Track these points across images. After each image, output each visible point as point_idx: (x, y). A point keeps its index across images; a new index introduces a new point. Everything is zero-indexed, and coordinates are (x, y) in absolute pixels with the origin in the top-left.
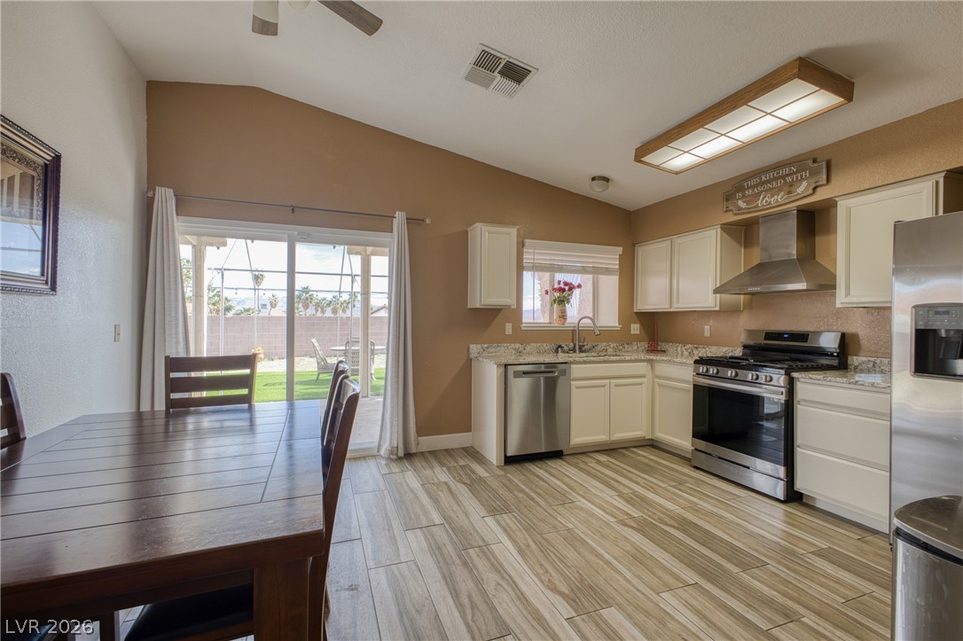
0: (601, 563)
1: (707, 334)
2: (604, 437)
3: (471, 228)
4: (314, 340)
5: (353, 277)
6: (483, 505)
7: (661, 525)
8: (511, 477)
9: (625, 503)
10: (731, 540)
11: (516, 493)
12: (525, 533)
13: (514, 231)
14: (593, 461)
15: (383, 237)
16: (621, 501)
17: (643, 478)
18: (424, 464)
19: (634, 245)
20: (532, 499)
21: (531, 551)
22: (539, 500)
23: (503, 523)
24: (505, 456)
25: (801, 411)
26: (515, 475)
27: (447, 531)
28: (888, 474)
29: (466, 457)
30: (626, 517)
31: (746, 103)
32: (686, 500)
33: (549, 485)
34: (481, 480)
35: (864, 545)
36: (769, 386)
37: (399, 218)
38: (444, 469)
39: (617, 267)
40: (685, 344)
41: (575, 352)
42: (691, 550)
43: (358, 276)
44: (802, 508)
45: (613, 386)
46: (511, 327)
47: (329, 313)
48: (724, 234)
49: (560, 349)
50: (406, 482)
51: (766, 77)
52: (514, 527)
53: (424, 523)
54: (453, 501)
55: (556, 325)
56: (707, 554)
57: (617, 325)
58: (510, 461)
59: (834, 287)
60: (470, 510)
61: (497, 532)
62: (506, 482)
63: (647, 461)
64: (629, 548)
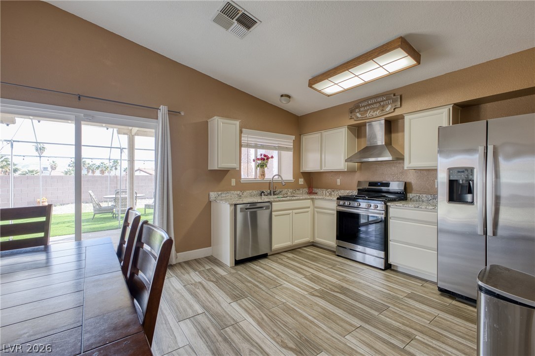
0: (308, 323)
1: (339, 183)
2: (289, 243)
3: (210, 120)
4: (90, 192)
5: (122, 149)
6: (228, 295)
7: (332, 293)
8: (241, 273)
9: (310, 282)
10: (368, 296)
11: (247, 283)
12: (258, 310)
13: (238, 123)
14: (285, 258)
15: (152, 122)
16: (306, 280)
17: (315, 265)
18: (183, 271)
19: (300, 135)
20: (257, 286)
21: (265, 322)
22: (261, 286)
23: (243, 305)
24: (235, 260)
25: (392, 223)
26: (242, 271)
27: (208, 318)
28: (436, 252)
29: (209, 263)
30: (313, 290)
31: (372, 59)
32: (340, 275)
33: (265, 276)
34: (223, 278)
35: (424, 288)
36: (369, 209)
37: (163, 110)
38: (197, 272)
39: (292, 147)
40: (327, 188)
41: (271, 195)
42: (351, 306)
43: (125, 148)
44: (392, 272)
45: (294, 214)
46: (234, 181)
47: (98, 173)
48: (349, 131)
49: (263, 194)
50: (172, 285)
51: (384, 45)
52: (251, 307)
53: (191, 314)
54: (208, 295)
55: (259, 180)
56: (360, 306)
57: (292, 179)
58: (238, 263)
59: (403, 159)
60: (220, 299)
61: (241, 313)
62: (239, 277)
63: (313, 255)
64: (320, 310)
